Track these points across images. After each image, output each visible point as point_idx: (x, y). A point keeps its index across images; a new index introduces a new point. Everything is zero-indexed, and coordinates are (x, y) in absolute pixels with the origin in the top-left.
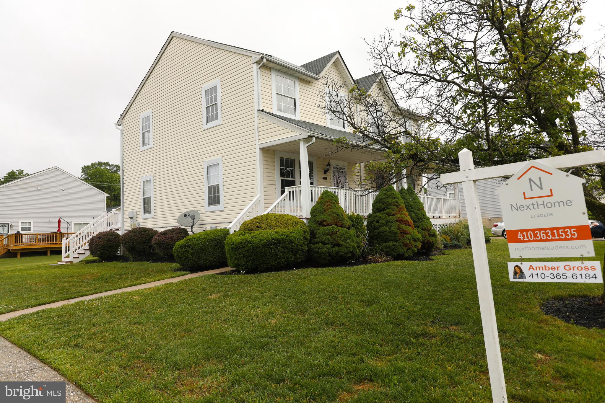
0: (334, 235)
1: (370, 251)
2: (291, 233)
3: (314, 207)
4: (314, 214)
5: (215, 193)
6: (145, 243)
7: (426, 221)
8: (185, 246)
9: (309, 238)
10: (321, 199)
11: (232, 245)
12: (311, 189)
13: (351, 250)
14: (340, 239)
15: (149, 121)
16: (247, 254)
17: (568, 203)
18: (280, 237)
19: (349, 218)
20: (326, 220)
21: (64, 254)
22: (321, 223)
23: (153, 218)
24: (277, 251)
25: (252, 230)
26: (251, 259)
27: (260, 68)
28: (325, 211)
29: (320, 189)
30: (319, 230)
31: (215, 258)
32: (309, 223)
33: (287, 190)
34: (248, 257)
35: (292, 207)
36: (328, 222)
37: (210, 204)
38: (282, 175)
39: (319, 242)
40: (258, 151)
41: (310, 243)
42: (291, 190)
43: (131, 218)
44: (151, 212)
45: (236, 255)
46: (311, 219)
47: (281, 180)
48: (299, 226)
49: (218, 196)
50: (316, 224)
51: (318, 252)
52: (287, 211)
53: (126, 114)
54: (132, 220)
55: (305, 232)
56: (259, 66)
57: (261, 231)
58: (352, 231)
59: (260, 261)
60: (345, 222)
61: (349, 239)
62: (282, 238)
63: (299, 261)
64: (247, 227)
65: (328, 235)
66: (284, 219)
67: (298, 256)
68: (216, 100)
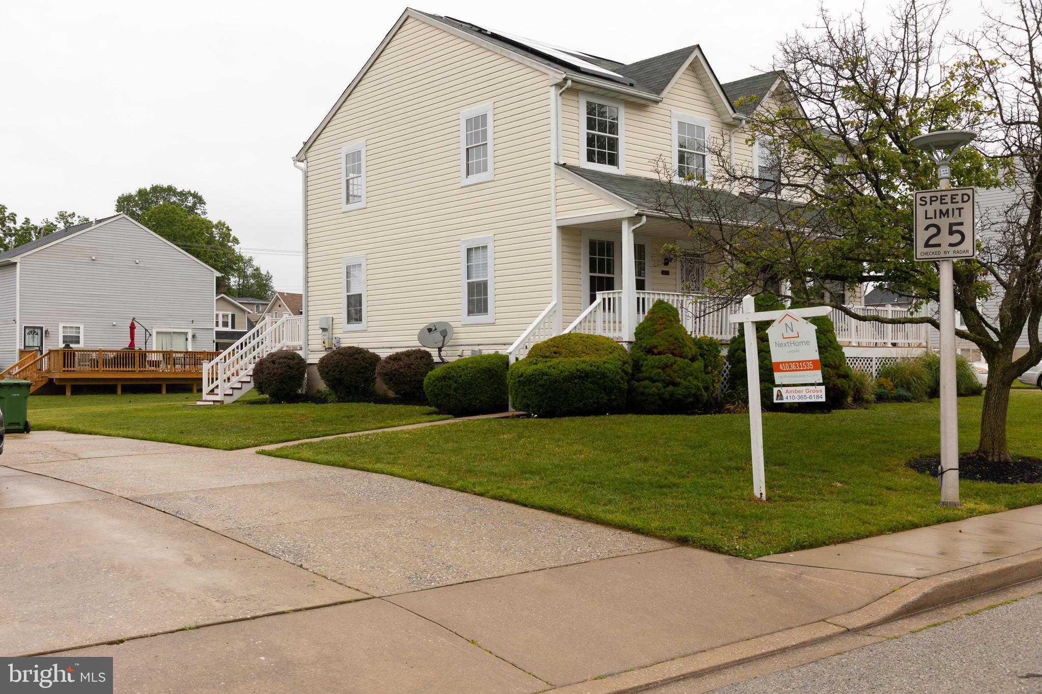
0: (668, 369)
1: (729, 396)
2: (604, 363)
3: (641, 324)
4: (640, 336)
5: (479, 294)
6: (359, 372)
7: (833, 351)
8: (444, 377)
9: (630, 371)
10: (652, 313)
11: (519, 377)
12: (637, 296)
13: (693, 392)
14: (677, 374)
15: (359, 160)
16: (541, 390)
17: (808, 343)
18: (588, 368)
19: (696, 344)
20: (657, 346)
21: (206, 388)
22: (650, 351)
23: (365, 331)
24: (583, 388)
25: (547, 357)
26: (547, 398)
27: (561, 94)
28: (657, 331)
29: (652, 296)
30: (647, 360)
31: (488, 398)
32: (632, 349)
33: (600, 296)
34: (542, 395)
35: (607, 322)
36: (660, 349)
37: (470, 312)
38: (592, 269)
39: (645, 379)
40: (555, 231)
41: (633, 379)
42: (606, 297)
43: (324, 330)
44: (361, 320)
45: (525, 391)
46: (635, 344)
47: (591, 277)
48: (616, 354)
49: (486, 301)
50: (642, 351)
51: (643, 393)
52: (599, 330)
53: (314, 141)
54: (326, 333)
55: (625, 363)
56: (561, 91)
57: (561, 359)
58: (699, 364)
59: (560, 402)
60: (686, 349)
61: (692, 375)
62: (591, 370)
63: (614, 404)
64: (540, 352)
65: (659, 368)
66: (595, 342)
67: (614, 397)
68: (485, 138)
